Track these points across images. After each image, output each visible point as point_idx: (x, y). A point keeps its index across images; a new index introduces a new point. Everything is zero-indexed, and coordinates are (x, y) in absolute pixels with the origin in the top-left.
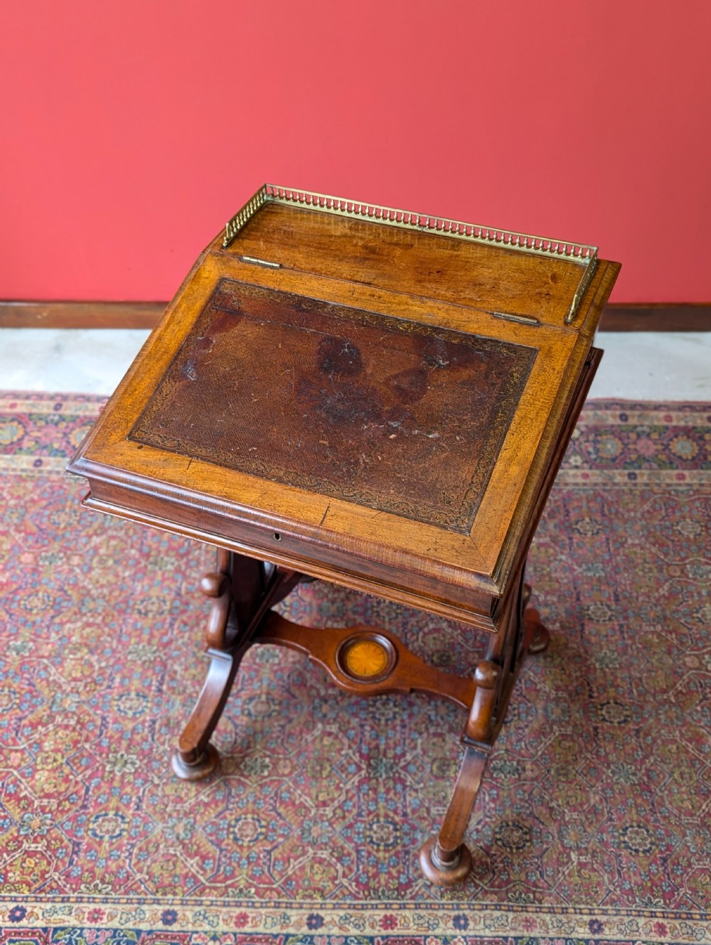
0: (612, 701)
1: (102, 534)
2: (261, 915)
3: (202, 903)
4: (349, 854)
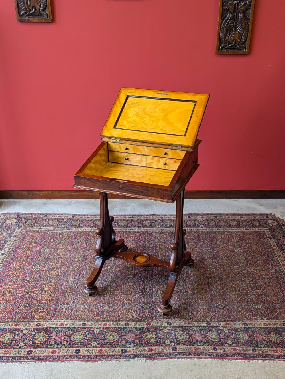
0: (213, 277)
1: (60, 244)
2: (111, 323)
3: (93, 321)
4: (137, 310)
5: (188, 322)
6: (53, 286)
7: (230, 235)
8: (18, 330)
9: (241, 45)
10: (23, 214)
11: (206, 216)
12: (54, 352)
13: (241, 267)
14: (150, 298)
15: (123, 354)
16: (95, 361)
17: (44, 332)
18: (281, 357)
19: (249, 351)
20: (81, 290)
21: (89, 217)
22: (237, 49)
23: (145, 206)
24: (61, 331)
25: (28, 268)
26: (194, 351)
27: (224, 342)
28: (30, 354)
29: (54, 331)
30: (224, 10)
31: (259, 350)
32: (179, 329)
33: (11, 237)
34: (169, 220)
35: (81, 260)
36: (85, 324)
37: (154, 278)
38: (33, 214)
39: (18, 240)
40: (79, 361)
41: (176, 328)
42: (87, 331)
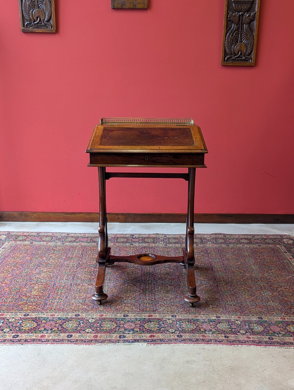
1: (53, 254)
2: (108, 315)
3: (88, 313)
4: (137, 305)
5: (195, 315)
6: (44, 285)
7: (239, 249)
8: (4, 319)
9: (247, 57)
10: (13, 232)
11: (214, 236)
12: (43, 336)
13: (254, 273)
14: (152, 296)
15: (122, 339)
16: (89, 344)
17: (32, 321)
19: (265, 339)
20: (75, 289)
21: (85, 235)
22: (243, 60)
23: (147, 228)
24: (52, 320)
25: (17, 272)
26: (201, 338)
27: (236, 331)
28: (16, 337)
29: (44, 320)
30: (228, 22)
31: (277, 338)
32: (185, 320)
34: (173, 238)
35: (76, 266)
36: (79, 315)
37: (156, 281)
38: (25, 232)
39: (6, 251)
40: (70, 343)
41: (181, 320)
42: (81, 321)
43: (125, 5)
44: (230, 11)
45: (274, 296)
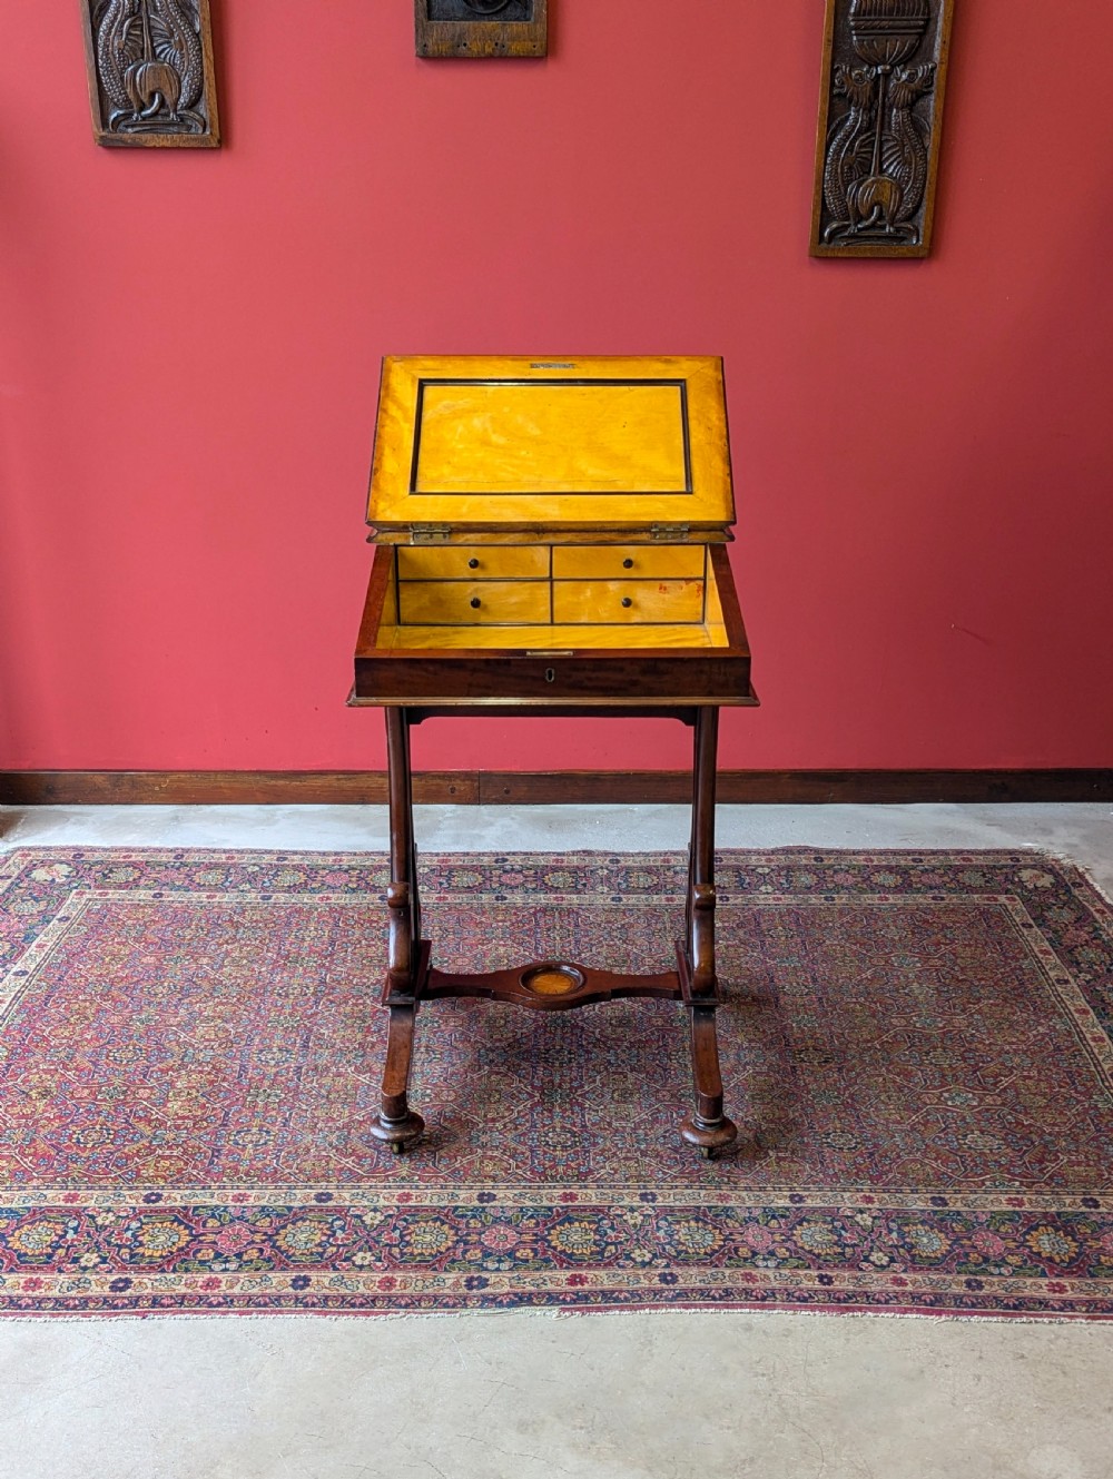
0: (811, 1049)
1: (233, 943)
2: (426, 1194)
3: (359, 1187)
4: (523, 1153)
5: (718, 1191)
6: (209, 1073)
7: (870, 914)
8: (77, 1214)
9: (903, 225)
10: (93, 850)
11: (783, 857)
12: (210, 1284)
13: (919, 1016)
14: (573, 1113)
15: (475, 1291)
16: (367, 1314)
17: (173, 1221)
18: (1077, 1308)
19: (954, 1286)
20: (313, 1088)
21: (341, 860)
22: (887, 237)
23: (551, 824)
24: (238, 1218)
25: (115, 1019)
26: (742, 1284)
27: (860, 1256)
28: (121, 1289)
29: (213, 1216)
30: (836, 100)
31: (992, 1284)
32: (686, 1214)
33: (49, 922)
34: (641, 869)
35: (313, 994)
36: (329, 1197)
37: (588, 1052)
38: (133, 850)
39: (75, 932)
40: (305, 1312)
41: (671, 1210)
42: (336, 1220)
43: (465, 45)
44: (842, 61)
45: (987, 1110)
